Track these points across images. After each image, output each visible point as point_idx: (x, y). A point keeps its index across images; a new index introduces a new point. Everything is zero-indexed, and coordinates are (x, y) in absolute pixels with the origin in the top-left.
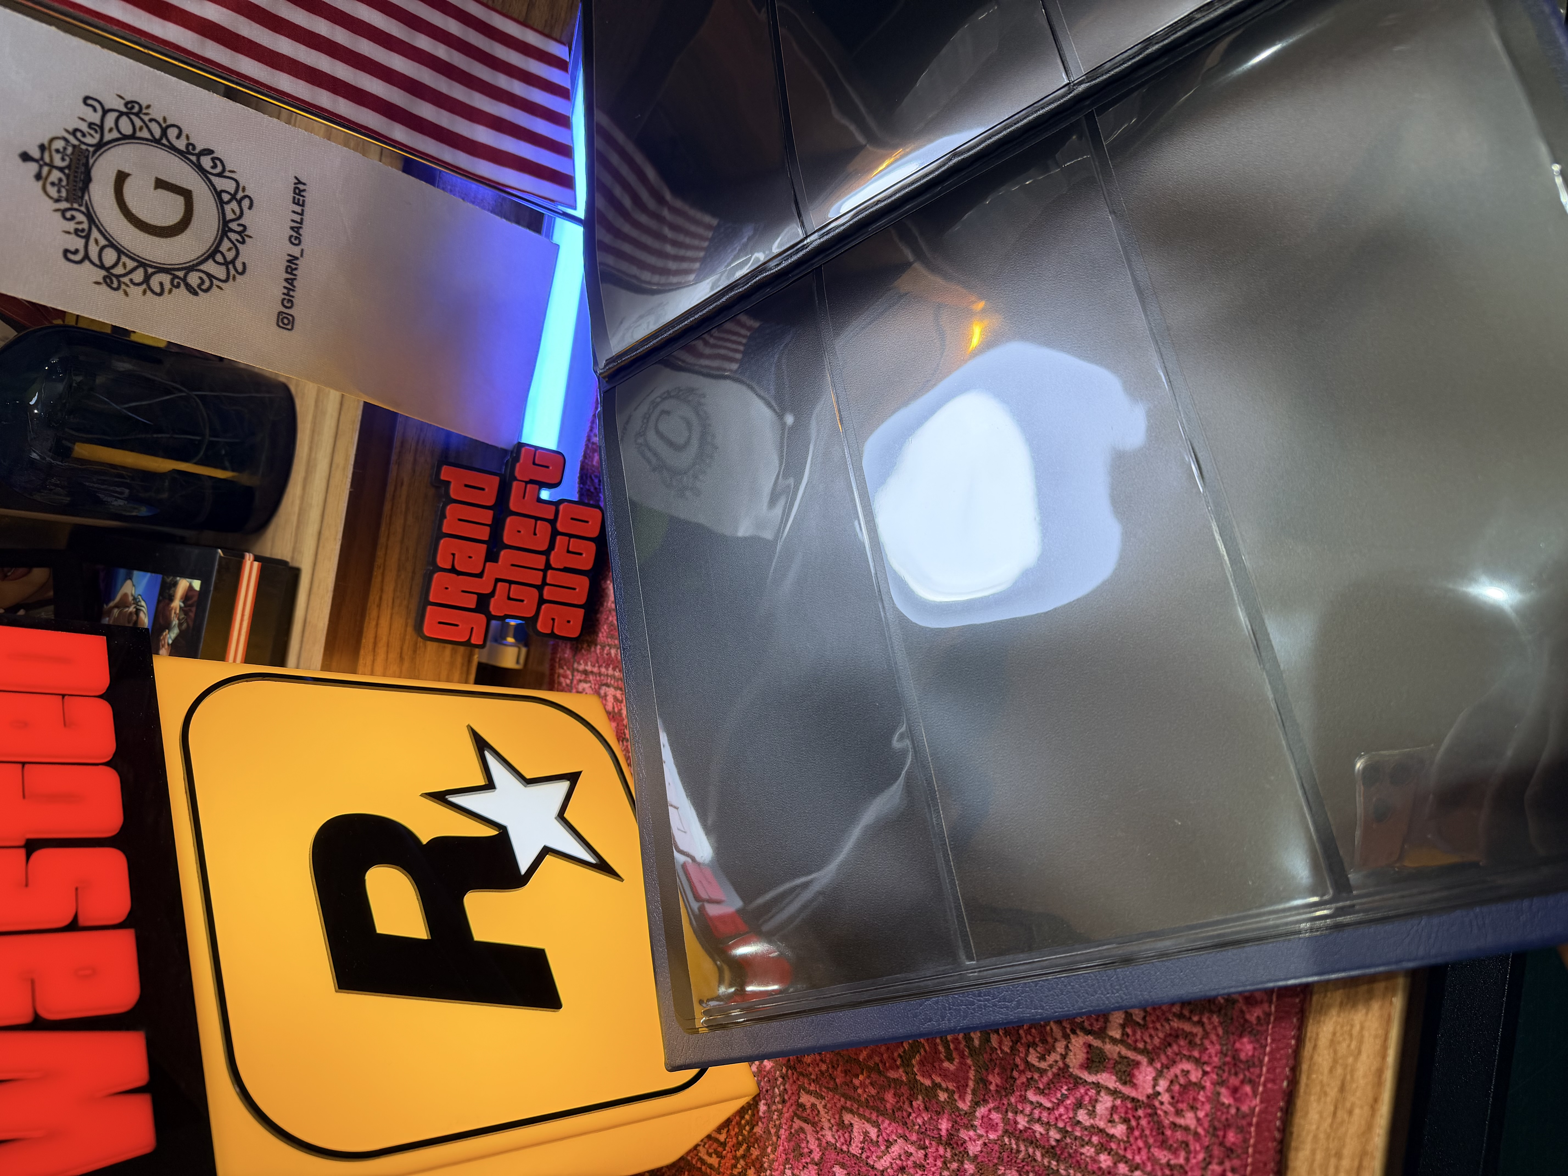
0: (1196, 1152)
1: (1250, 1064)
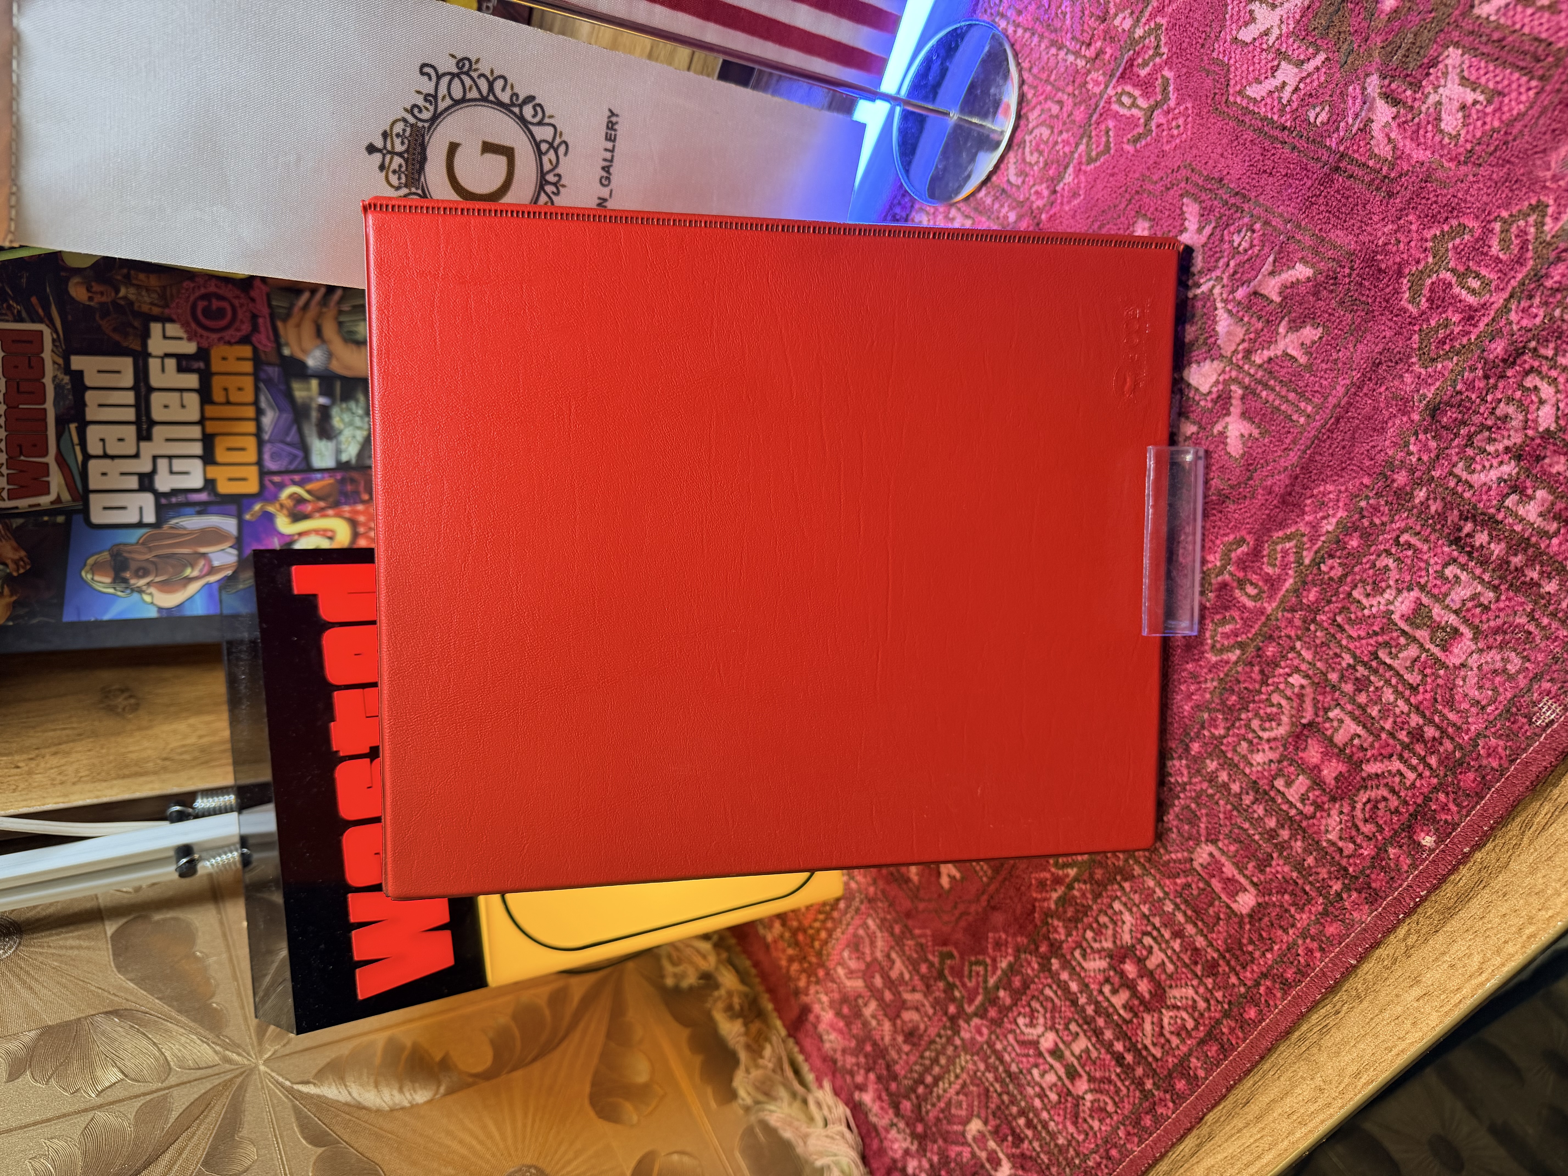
0: (1090, 1143)
1: (1145, 1129)
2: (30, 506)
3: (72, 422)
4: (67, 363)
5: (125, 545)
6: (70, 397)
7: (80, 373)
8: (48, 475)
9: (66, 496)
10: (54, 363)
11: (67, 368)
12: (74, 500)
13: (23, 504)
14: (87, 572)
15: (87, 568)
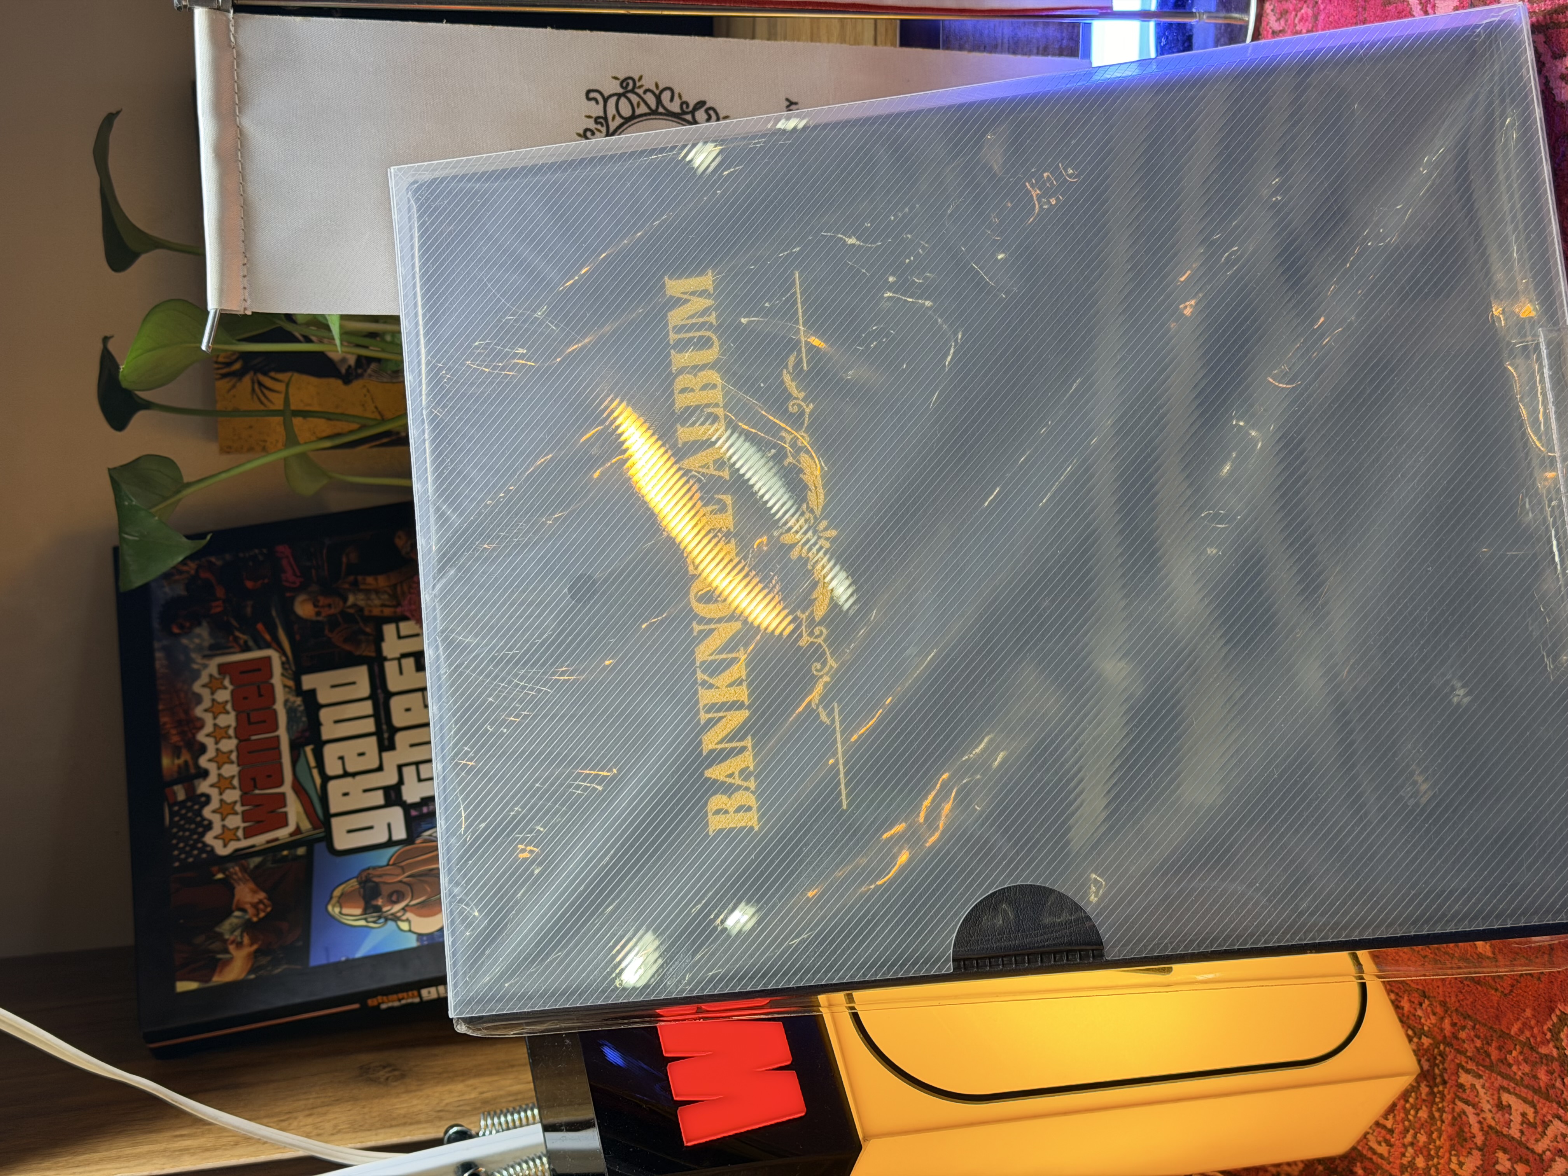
2: (268, 842)
3: (308, 744)
4: (298, 683)
5: (374, 868)
6: (304, 719)
7: (313, 693)
8: (285, 806)
9: (306, 825)
10: (285, 686)
11: (298, 690)
12: (315, 828)
13: (260, 840)
14: (334, 906)
15: (334, 900)
